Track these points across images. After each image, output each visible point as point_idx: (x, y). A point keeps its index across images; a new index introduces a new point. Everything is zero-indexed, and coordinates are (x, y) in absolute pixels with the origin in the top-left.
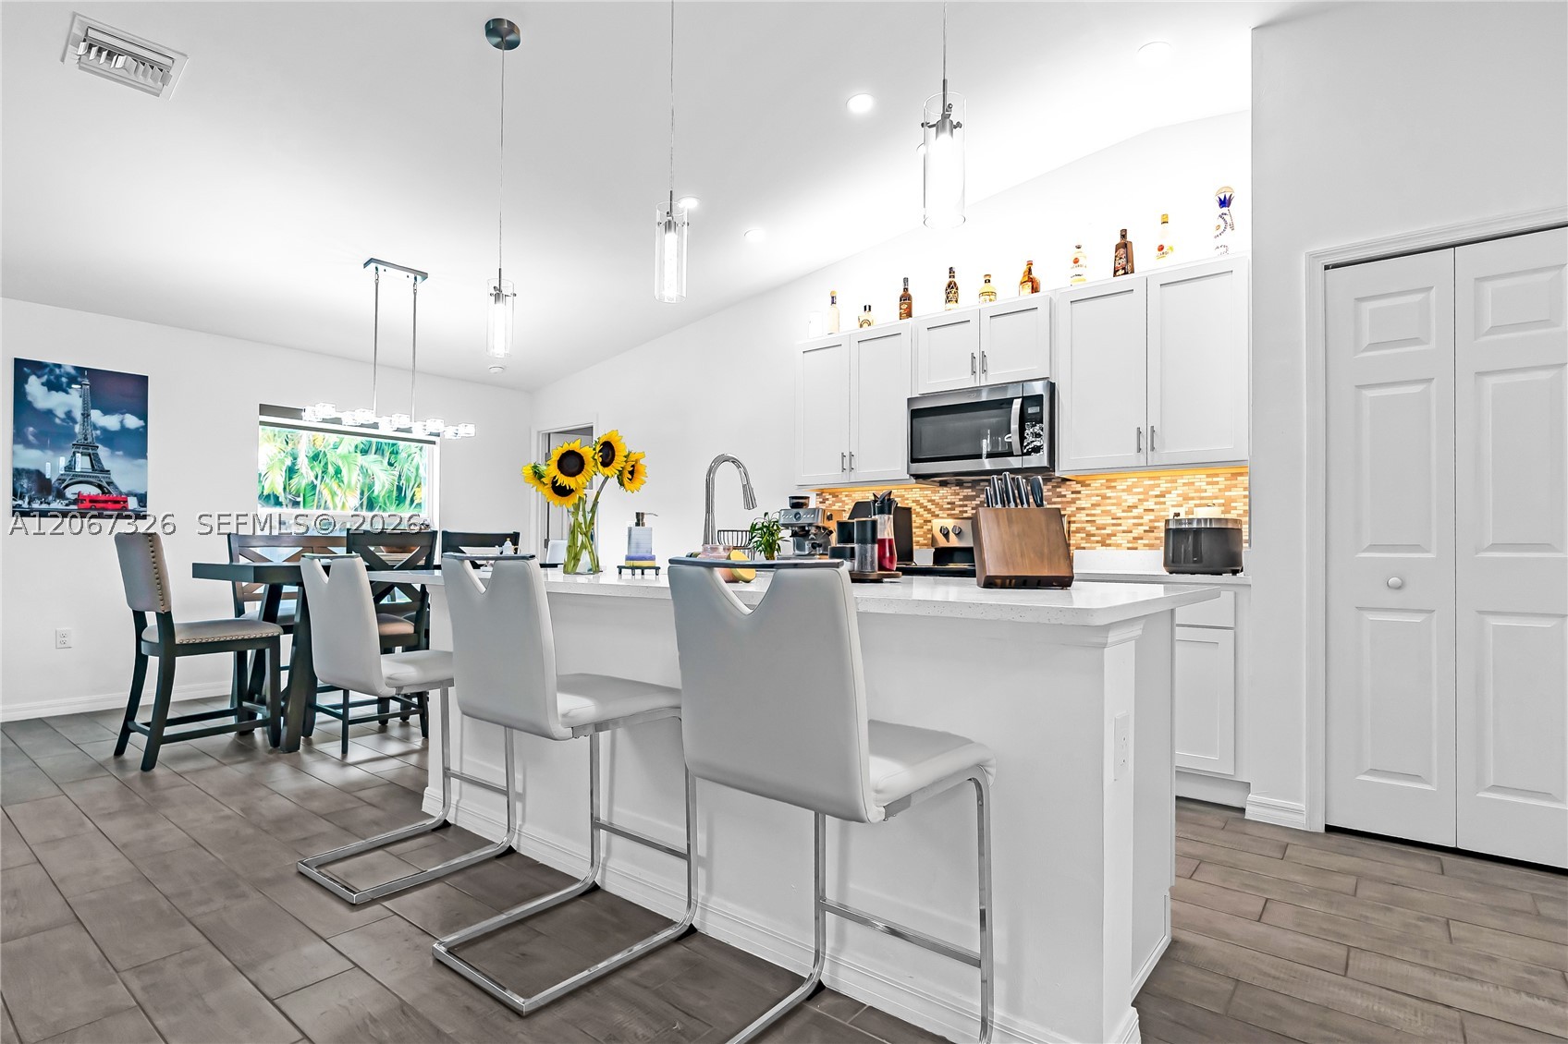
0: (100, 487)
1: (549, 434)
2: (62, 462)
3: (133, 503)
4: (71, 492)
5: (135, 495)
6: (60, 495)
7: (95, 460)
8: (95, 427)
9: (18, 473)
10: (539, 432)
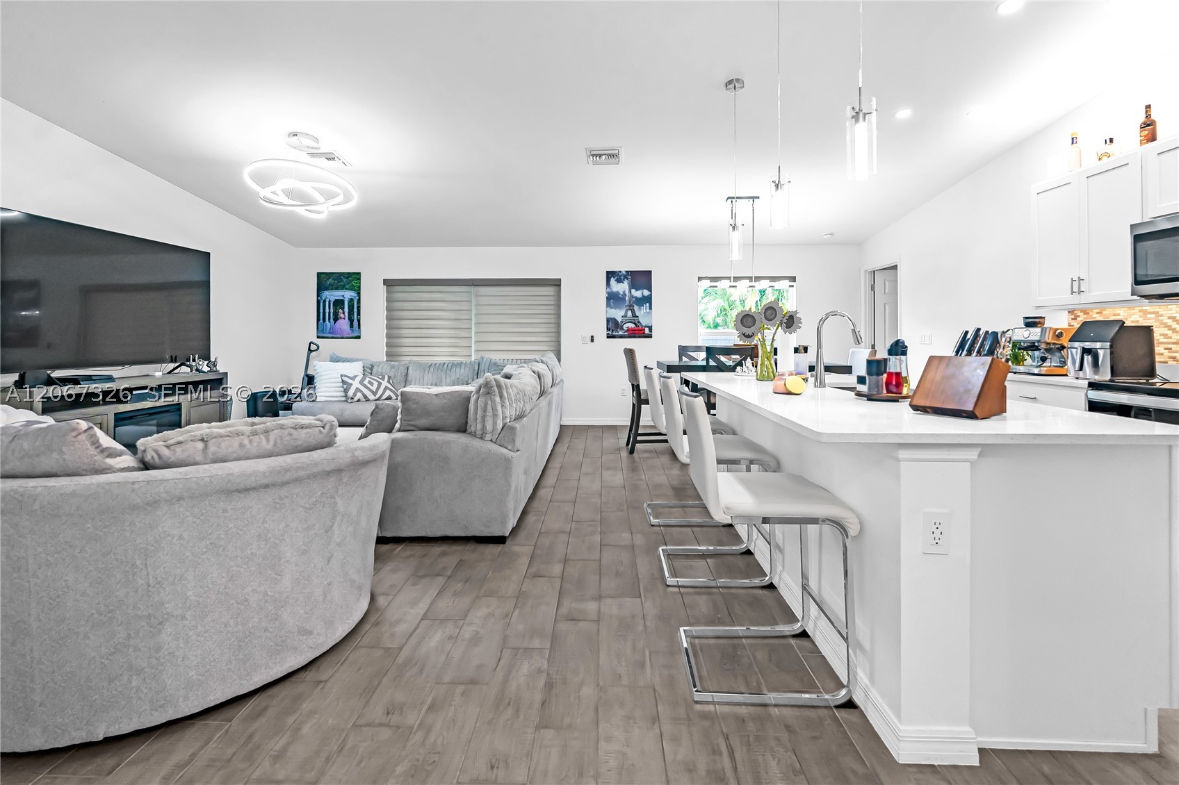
0: (635, 324)
1: (874, 272)
2: (622, 313)
3: (647, 331)
4: (625, 327)
5: (647, 327)
6: (622, 329)
7: (633, 312)
8: (633, 297)
9: (608, 320)
10: (866, 271)
